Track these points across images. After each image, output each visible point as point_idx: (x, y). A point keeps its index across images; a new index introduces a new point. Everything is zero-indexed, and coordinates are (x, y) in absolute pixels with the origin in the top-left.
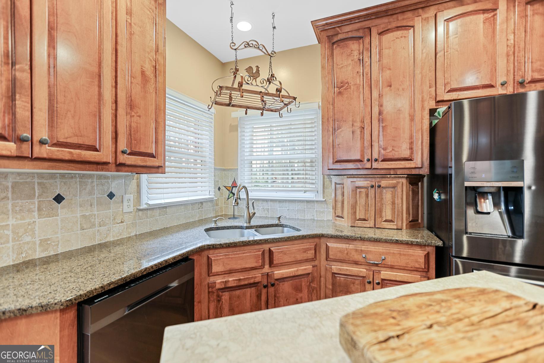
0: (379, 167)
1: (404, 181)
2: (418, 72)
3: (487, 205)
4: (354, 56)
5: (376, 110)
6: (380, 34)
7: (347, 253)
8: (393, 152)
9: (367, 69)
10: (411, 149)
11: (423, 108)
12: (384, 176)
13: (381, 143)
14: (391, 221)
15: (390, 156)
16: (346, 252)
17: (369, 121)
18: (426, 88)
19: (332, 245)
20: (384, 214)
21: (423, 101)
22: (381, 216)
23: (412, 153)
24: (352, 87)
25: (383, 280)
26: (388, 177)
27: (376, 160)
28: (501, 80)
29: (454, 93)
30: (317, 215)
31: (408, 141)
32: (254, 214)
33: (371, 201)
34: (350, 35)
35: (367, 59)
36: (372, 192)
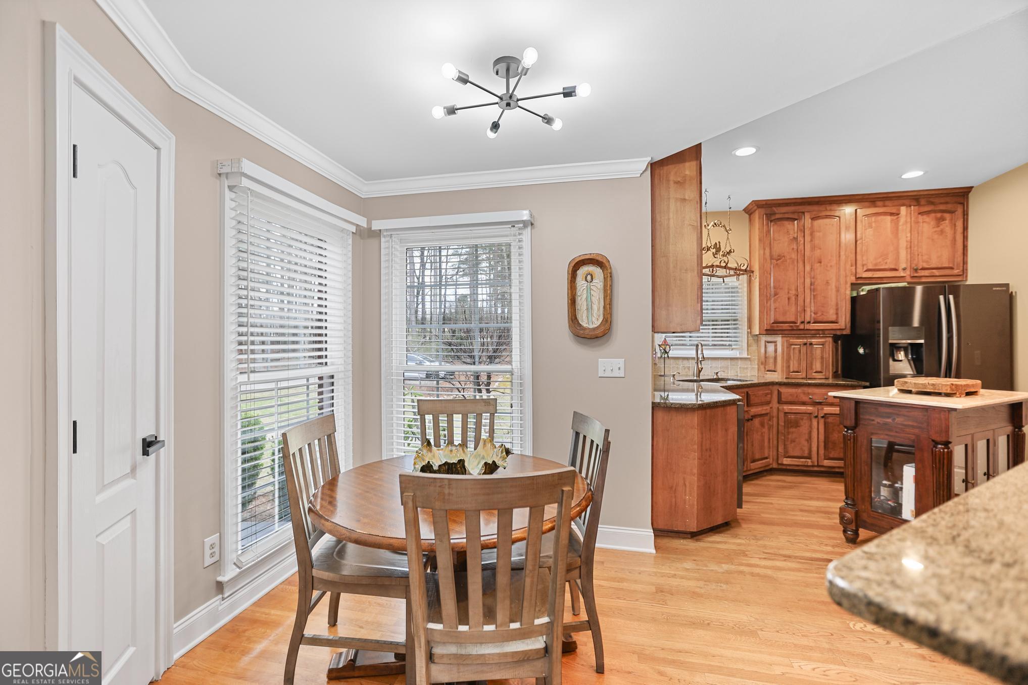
0: (811, 328)
1: (830, 340)
2: (842, 253)
3: (901, 355)
4: (790, 234)
5: (808, 281)
6: (813, 219)
7: (797, 396)
8: (823, 316)
9: (801, 247)
10: (837, 314)
11: (846, 283)
12: (814, 336)
13: (813, 309)
14: (821, 372)
15: (820, 319)
16: (795, 395)
17: (802, 290)
18: (848, 266)
19: (784, 390)
20: (814, 367)
21: (846, 276)
22: (812, 369)
23: (837, 318)
24: (788, 261)
25: (826, 414)
26: (817, 337)
27: (809, 322)
28: (903, 266)
29: (870, 272)
30: (740, 371)
31: (834, 307)
32: (702, 368)
33: (803, 356)
34: (786, 216)
35: (801, 239)
36: (804, 349)
